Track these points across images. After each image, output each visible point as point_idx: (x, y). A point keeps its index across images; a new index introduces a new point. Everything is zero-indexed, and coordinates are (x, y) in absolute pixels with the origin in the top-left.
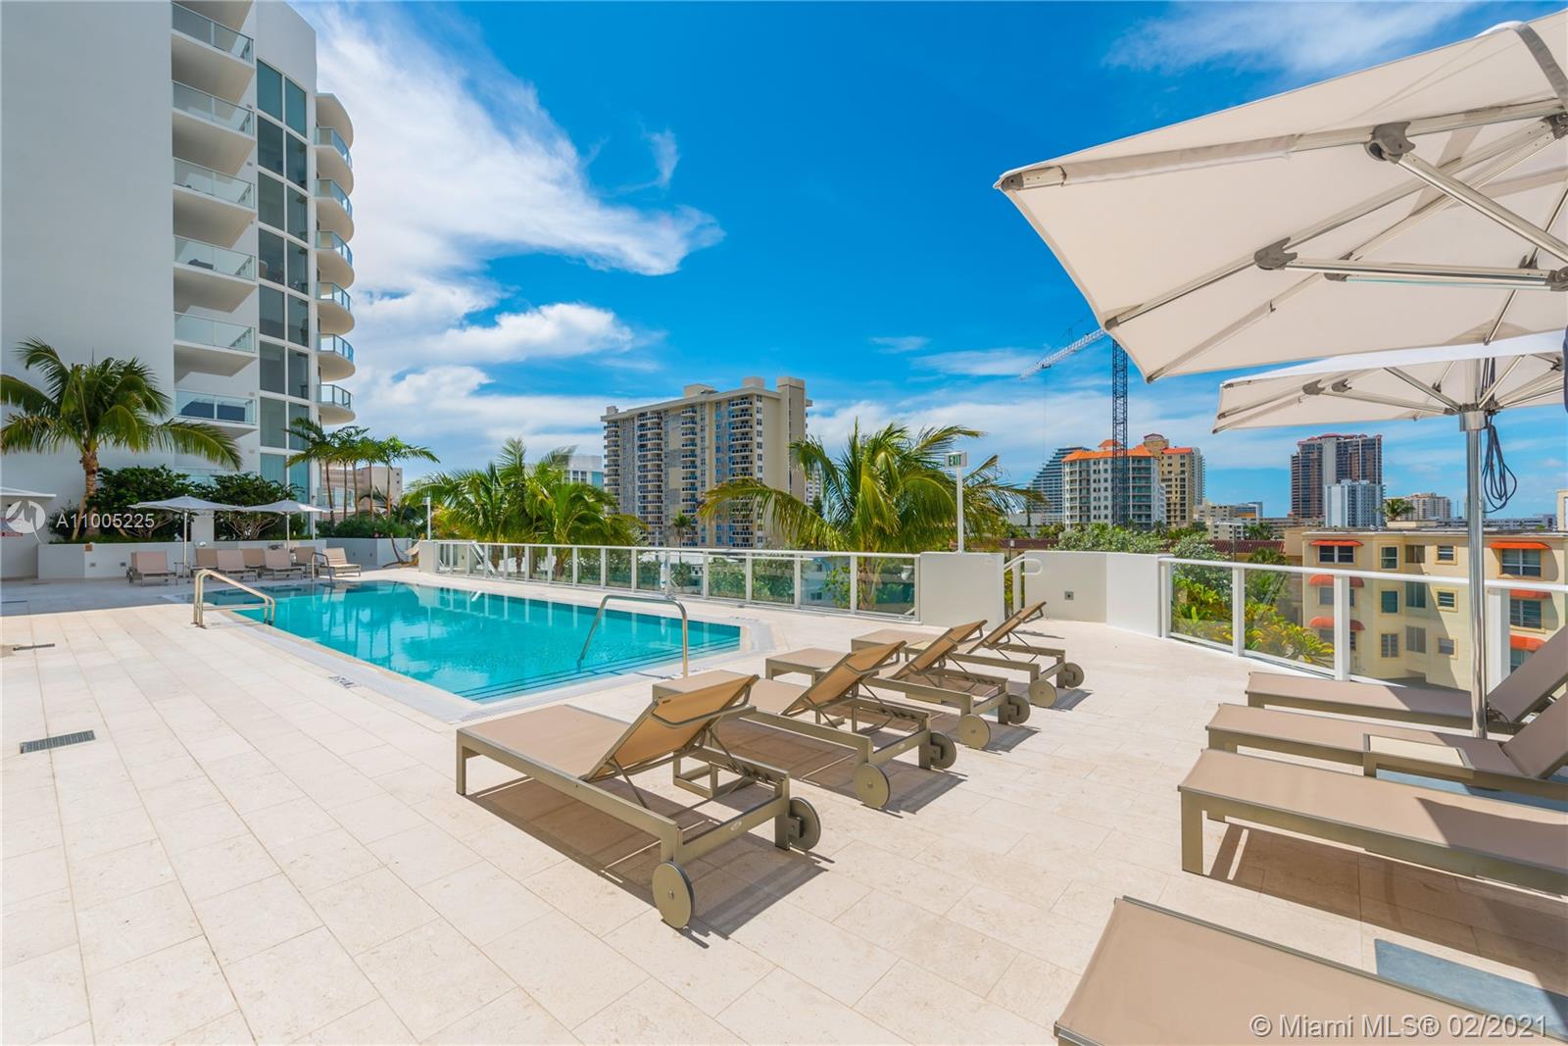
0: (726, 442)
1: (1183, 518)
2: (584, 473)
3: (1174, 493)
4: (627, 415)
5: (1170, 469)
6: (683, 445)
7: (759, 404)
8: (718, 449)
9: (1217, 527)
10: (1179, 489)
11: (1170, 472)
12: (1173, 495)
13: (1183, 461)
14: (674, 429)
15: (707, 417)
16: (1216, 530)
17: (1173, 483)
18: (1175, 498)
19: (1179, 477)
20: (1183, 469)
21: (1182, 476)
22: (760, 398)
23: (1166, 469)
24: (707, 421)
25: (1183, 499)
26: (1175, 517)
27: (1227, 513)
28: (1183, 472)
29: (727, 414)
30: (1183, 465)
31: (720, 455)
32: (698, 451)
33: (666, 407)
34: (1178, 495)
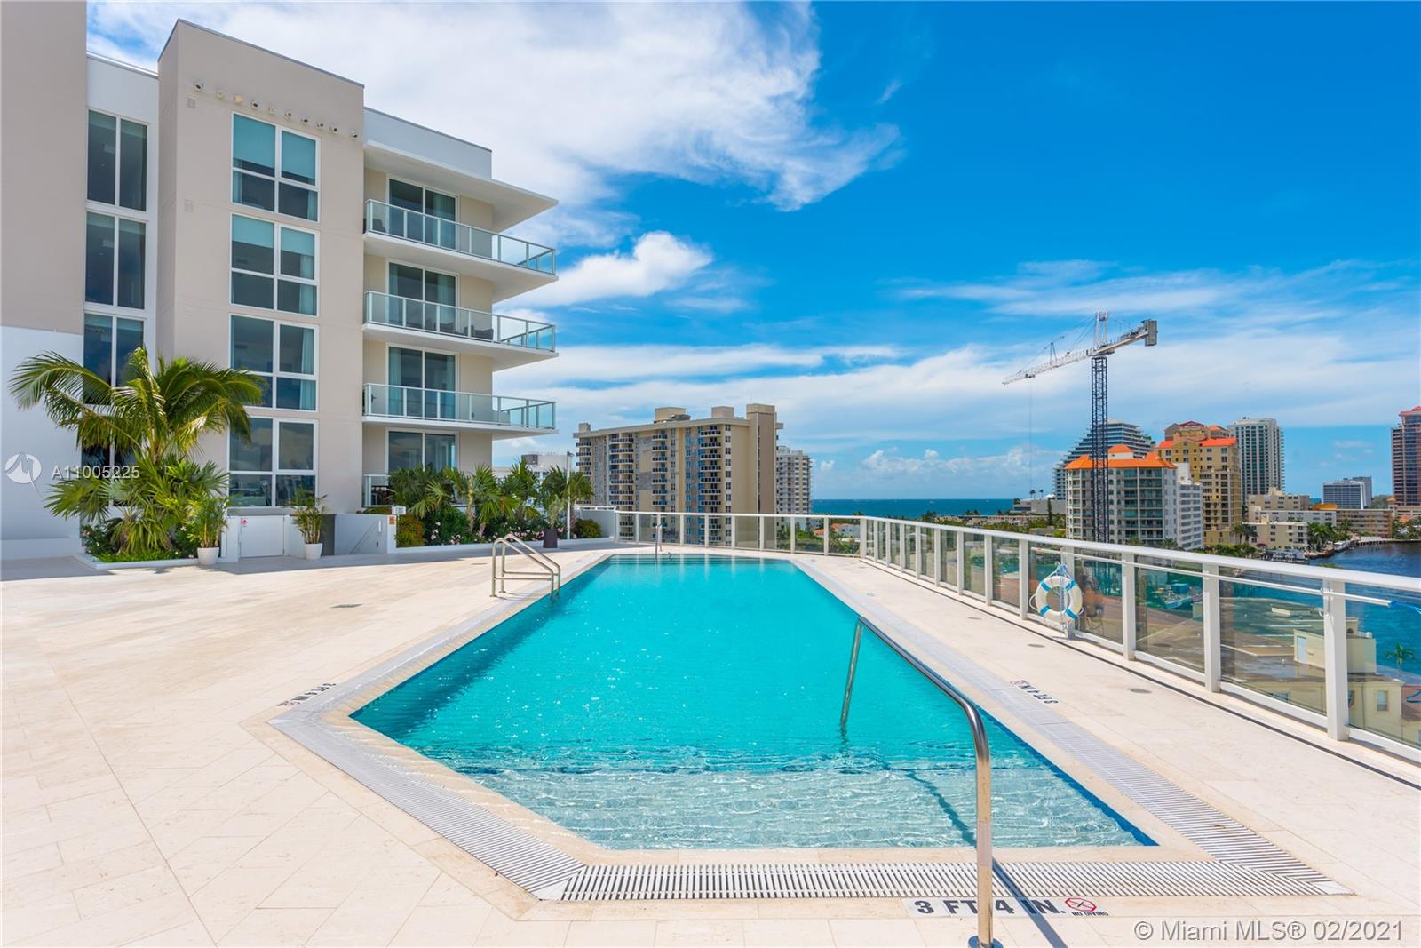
0: (696, 469)
1: (1225, 520)
3: (1214, 491)
4: (600, 434)
5: (1210, 463)
7: (728, 433)
8: (688, 475)
9: (1273, 527)
10: (1220, 487)
11: (1210, 467)
12: (1214, 494)
13: (1224, 455)
15: (677, 443)
16: (1273, 530)
17: (1213, 480)
18: (1215, 497)
19: (1220, 473)
20: (1224, 464)
21: (1224, 472)
22: (728, 427)
23: (1205, 463)
24: (677, 447)
25: (1225, 498)
26: (1216, 519)
27: (1299, 505)
28: (1225, 468)
29: (696, 440)
30: (1224, 459)
31: (690, 481)
32: (668, 476)
33: (637, 430)
34: (1220, 494)
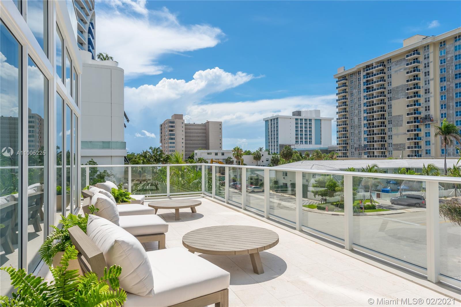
2: (310, 120)
6: (408, 81)
14: (396, 71)
